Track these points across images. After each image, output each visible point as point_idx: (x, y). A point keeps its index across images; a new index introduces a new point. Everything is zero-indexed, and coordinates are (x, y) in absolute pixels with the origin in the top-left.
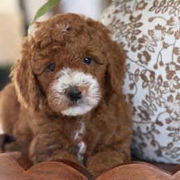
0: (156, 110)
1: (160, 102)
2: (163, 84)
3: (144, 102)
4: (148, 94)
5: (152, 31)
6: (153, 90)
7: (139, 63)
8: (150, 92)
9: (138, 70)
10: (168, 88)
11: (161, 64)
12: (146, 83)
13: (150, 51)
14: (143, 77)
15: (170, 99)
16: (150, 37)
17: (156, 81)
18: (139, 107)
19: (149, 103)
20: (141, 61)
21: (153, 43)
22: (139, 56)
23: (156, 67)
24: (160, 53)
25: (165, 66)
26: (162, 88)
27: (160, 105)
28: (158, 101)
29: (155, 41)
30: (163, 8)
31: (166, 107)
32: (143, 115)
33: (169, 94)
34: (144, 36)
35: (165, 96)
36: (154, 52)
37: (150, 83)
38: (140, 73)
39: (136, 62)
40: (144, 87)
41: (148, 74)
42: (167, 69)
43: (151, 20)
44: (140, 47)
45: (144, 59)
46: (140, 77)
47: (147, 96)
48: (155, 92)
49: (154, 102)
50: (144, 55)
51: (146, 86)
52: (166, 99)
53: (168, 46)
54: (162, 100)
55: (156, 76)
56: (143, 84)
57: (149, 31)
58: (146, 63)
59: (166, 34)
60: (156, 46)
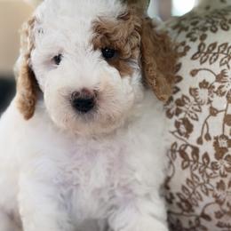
0: (201, 199)
1: (207, 189)
2: (209, 165)
3: (184, 188)
4: (190, 178)
5: (195, 90)
6: (196, 172)
7: (177, 134)
8: (193, 175)
9: (175, 144)
10: (218, 172)
11: (208, 137)
12: (186, 163)
13: (192, 118)
14: (183, 154)
15: (220, 185)
16: (192, 99)
17: (200, 161)
18: (178, 194)
19: (191, 190)
20: (179, 131)
21: (197, 107)
22: (177, 125)
23: (200, 141)
24: (206, 122)
25: (213, 141)
26: (209, 171)
27: (207, 194)
28: (204, 188)
29: (200, 104)
30: (211, 55)
31: (215, 196)
32: (183, 204)
33: (219, 179)
34: (184, 96)
35: (214, 182)
36: (197, 120)
37: (191, 163)
38: (178, 149)
39: (173, 133)
40: (184, 168)
41: (189, 151)
42: (216, 144)
43: (194, 73)
44: (178, 112)
45: (183, 129)
46: (178, 154)
47: (188, 180)
48: (200, 176)
49: (198, 189)
50: (184, 123)
51: (187, 166)
52: (215, 185)
53: (218, 112)
54: (208, 186)
55: (201, 154)
56: (183, 164)
57: (191, 90)
58: (187, 136)
59: (215, 95)
60: (200, 111)
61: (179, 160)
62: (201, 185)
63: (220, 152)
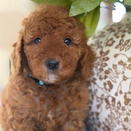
61: (104, 104)
62: (116, 118)
63: (127, 101)
